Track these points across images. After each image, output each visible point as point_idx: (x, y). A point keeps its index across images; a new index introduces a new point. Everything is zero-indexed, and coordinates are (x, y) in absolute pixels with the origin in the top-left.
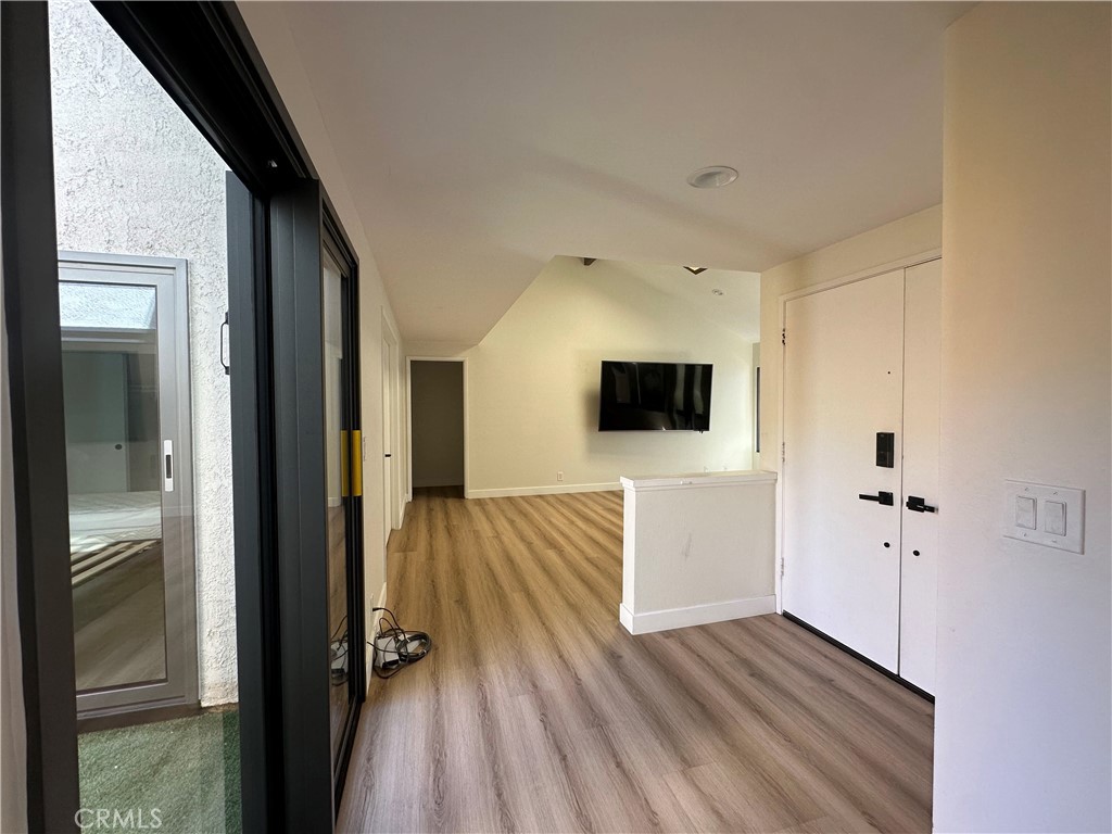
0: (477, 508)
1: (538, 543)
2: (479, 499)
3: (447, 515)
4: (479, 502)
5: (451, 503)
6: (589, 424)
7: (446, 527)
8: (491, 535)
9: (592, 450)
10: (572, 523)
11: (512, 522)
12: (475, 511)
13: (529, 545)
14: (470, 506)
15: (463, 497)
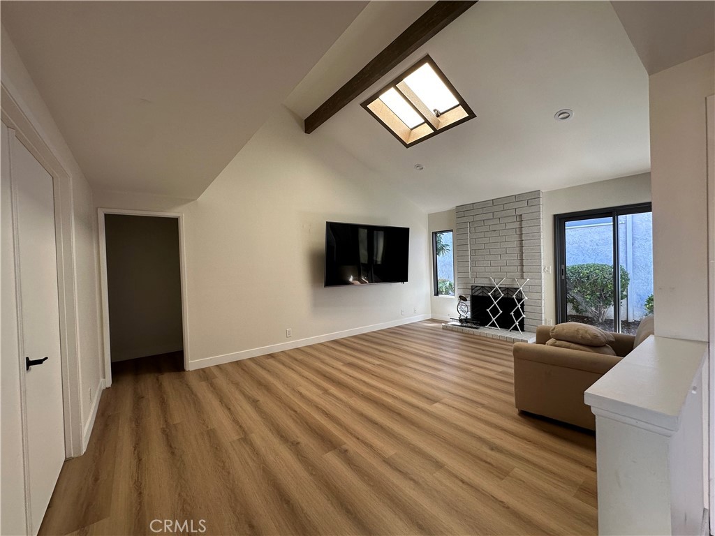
0: (203, 383)
1: (305, 440)
2: (203, 370)
3: (163, 404)
4: (204, 374)
5: (168, 380)
6: (315, 281)
7: (164, 431)
8: (236, 438)
9: (316, 304)
10: (326, 391)
11: (254, 403)
12: (202, 389)
13: (294, 446)
14: (195, 383)
15: (184, 370)
